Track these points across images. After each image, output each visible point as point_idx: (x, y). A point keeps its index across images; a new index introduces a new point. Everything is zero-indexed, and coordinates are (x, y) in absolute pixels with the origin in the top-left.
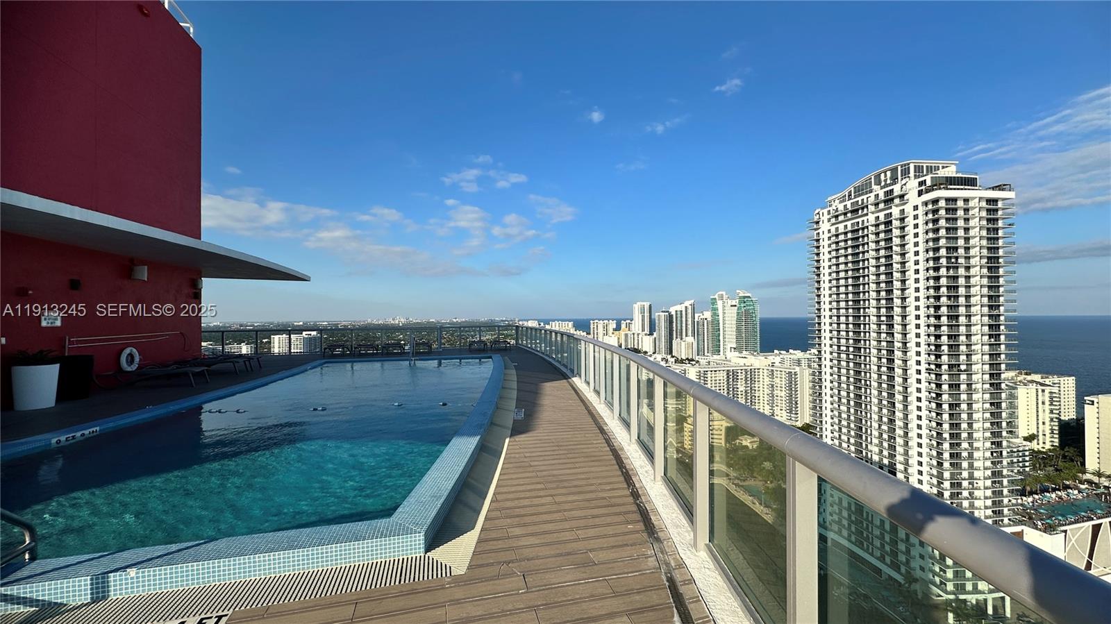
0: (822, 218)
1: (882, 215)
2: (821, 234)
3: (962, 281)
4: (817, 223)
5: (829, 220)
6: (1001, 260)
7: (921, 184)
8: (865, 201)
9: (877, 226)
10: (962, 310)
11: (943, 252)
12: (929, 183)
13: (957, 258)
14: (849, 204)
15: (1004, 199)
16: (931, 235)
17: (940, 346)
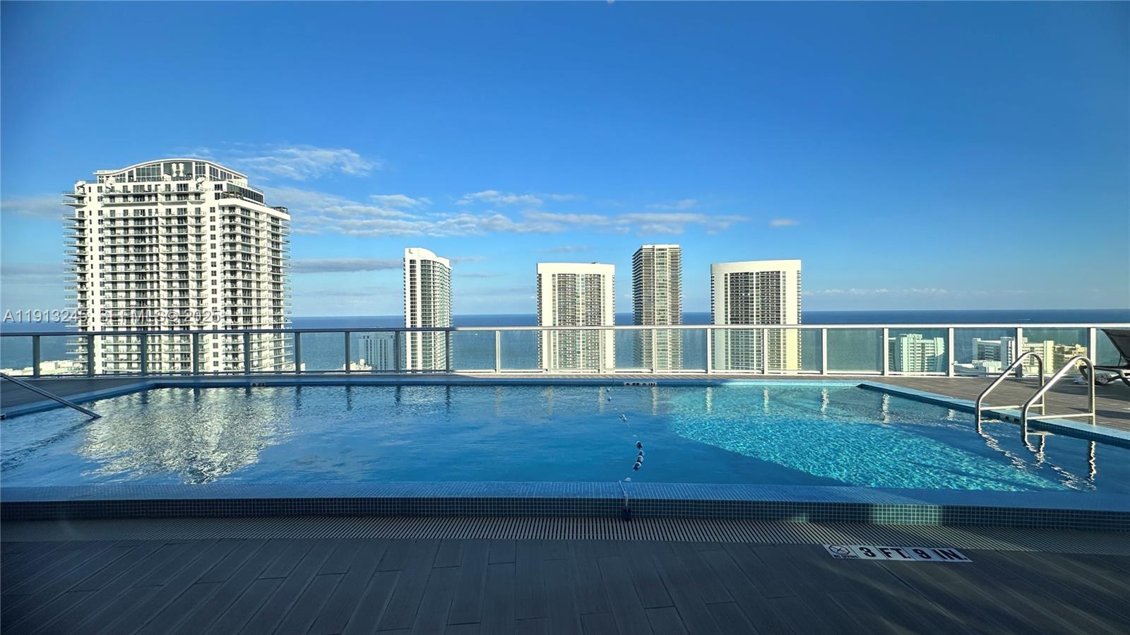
0: (88, 194)
1: (174, 209)
2: (87, 213)
3: (254, 285)
4: (80, 198)
5: (100, 199)
6: (281, 270)
7: (218, 187)
8: (153, 188)
9: (169, 219)
10: (254, 311)
11: (239, 257)
12: (225, 188)
13: (250, 264)
14: (130, 186)
15: (283, 220)
16: (228, 239)
17: (237, 345)
